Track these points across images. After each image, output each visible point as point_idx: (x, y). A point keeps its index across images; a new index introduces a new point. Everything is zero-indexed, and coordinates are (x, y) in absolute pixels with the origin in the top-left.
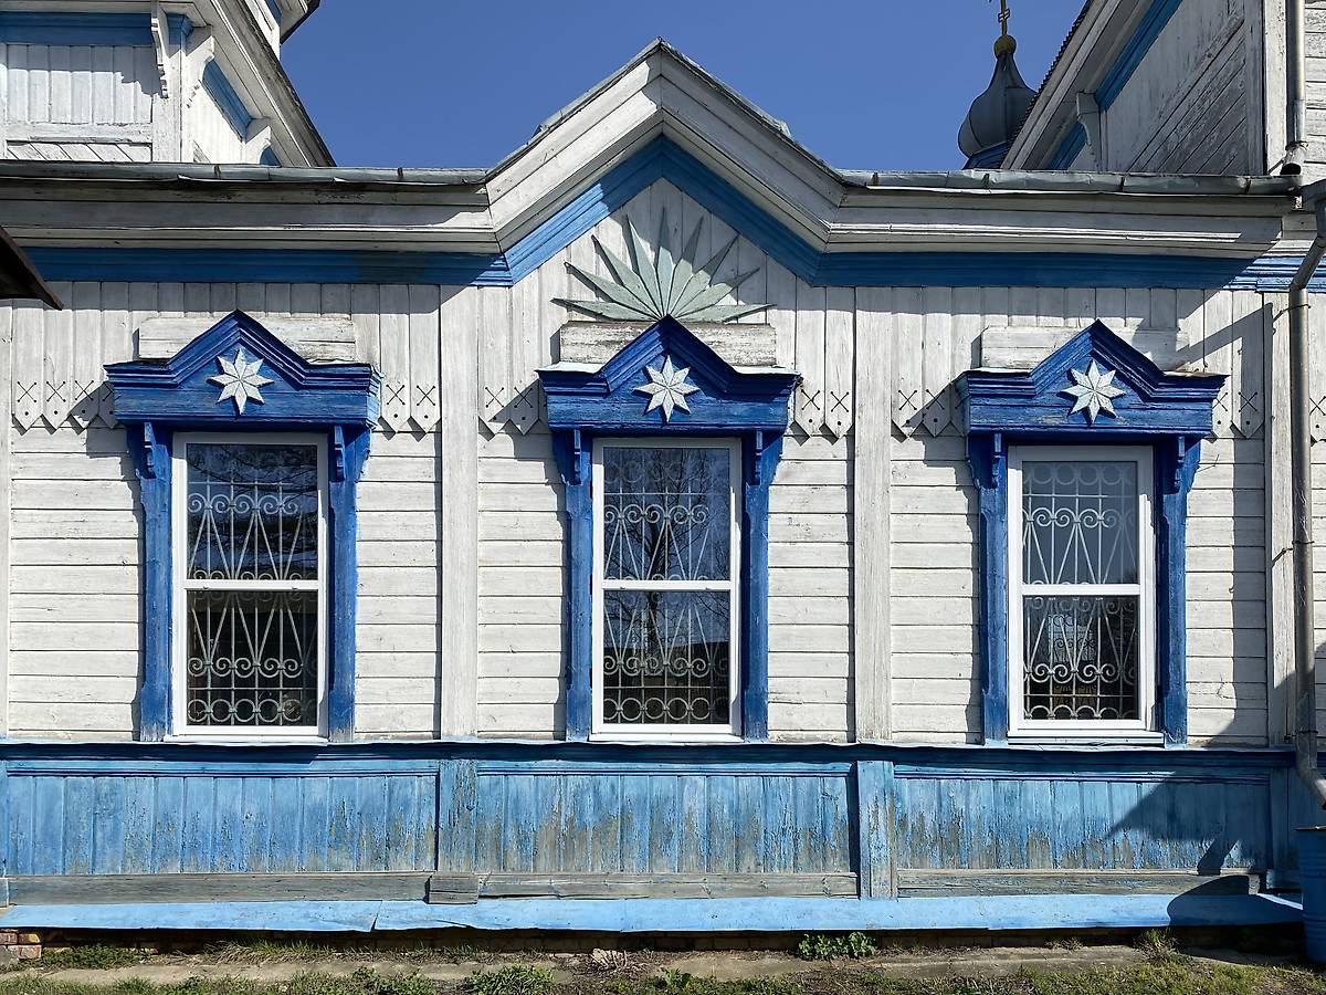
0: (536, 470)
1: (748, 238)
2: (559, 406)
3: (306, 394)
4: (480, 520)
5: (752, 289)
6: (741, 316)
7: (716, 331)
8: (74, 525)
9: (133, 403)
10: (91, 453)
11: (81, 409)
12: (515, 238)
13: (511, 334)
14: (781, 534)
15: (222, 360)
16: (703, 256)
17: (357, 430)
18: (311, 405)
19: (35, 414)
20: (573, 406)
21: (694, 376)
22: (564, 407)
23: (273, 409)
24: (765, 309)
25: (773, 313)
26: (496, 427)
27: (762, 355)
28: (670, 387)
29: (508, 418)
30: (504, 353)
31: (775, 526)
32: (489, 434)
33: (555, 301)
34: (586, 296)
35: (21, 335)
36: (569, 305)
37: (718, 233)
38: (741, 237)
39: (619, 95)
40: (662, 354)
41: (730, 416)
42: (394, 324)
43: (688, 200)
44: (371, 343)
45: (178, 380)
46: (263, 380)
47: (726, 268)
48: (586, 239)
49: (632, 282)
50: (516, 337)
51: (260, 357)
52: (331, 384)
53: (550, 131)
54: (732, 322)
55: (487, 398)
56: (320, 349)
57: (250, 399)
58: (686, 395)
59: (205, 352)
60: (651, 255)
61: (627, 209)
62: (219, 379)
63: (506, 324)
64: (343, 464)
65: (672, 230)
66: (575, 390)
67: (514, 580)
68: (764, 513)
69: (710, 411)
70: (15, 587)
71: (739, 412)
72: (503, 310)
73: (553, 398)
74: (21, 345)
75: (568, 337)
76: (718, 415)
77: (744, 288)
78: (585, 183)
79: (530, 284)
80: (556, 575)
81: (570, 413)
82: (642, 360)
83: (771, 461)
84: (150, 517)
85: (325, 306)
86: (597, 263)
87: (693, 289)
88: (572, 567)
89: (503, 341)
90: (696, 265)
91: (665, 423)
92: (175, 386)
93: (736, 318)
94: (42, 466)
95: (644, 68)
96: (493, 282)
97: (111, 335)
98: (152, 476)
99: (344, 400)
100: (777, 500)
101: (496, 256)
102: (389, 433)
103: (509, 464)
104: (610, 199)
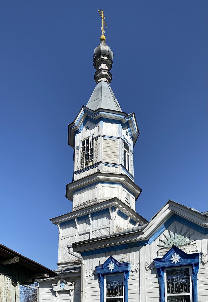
0: (155, 275)
1: (191, 228)
2: (157, 264)
3: (120, 267)
4: (146, 285)
5: (192, 237)
6: (190, 243)
7: (185, 246)
8: (92, 290)
9: (98, 272)
10: (95, 279)
11: (93, 273)
12: (150, 237)
13: (150, 253)
14: (200, 283)
15: (109, 264)
16: (183, 233)
17: (127, 272)
18: (121, 269)
19: (88, 275)
20: (159, 264)
21: (180, 256)
22: (158, 264)
23: (116, 270)
24: (195, 241)
25: (196, 241)
26: (148, 269)
27: (194, 249)
28: (176, 258)
29: (150, 267)
30: (149, 256)
31: (199, 282)
32: (147, 270)
33: (157, 246)
34: (162, 244)
35: (87, 263)
36: (159, 246)
37: (185, 228)
38: (190, 228)
39: (164, 210)
40: (175, 252)
41: (188, 262)
42: (133, 254)
43: (180, 224)
44: (130, 258)
45: (104, 268)
46: (114, 266)
47: (187, 235)
48: (162, 234)
49: (170, 240)
50: (151, 253)
51: (114, 263)
52: (123, 265)
53: (152, 219)
54: (188, 244)
55: (147, 264)
56: (122, 260)
57: (112, 269)
58: (179, 259)
59: (107, 263)
60: (173, 235)
61: (169, 228)
62: (109, 267)
63: (150, 251)
64: (125, 278)
65: (177, 229)
66: (159, 261)
67: (151, 295)
68: (196, 280)
69: (184, 262)
70: (86, 299)
71: (189, 261)
72: (149, 249)
73: (156, 263)
74: (87, 265)
75: (159, 252)
76: (186, 262)
77: (191, 238)
78: (161, 225)
79: (153, 244)
80: (158, 294)
81: (159, 265)
82: (171, 254)
83: (197, 269)
84: (101, 288)
85: (123, 253)
86: (164, 238)
87: (181, 239)
88: (161, 292)
89: (149, 254)
90: (181, 235)
91: (175, 265)
92: (103, 268)
93: (189, 243)
94: (89, 282)
95: (168, 205)
96: (147, 244)
97: (97, 262)
98: (101, 282)
99: (125, 268)
100: (199, 277)
101: (147, 240)
102: (132, 272)
103: (150, 275)
104: (166, 227)
